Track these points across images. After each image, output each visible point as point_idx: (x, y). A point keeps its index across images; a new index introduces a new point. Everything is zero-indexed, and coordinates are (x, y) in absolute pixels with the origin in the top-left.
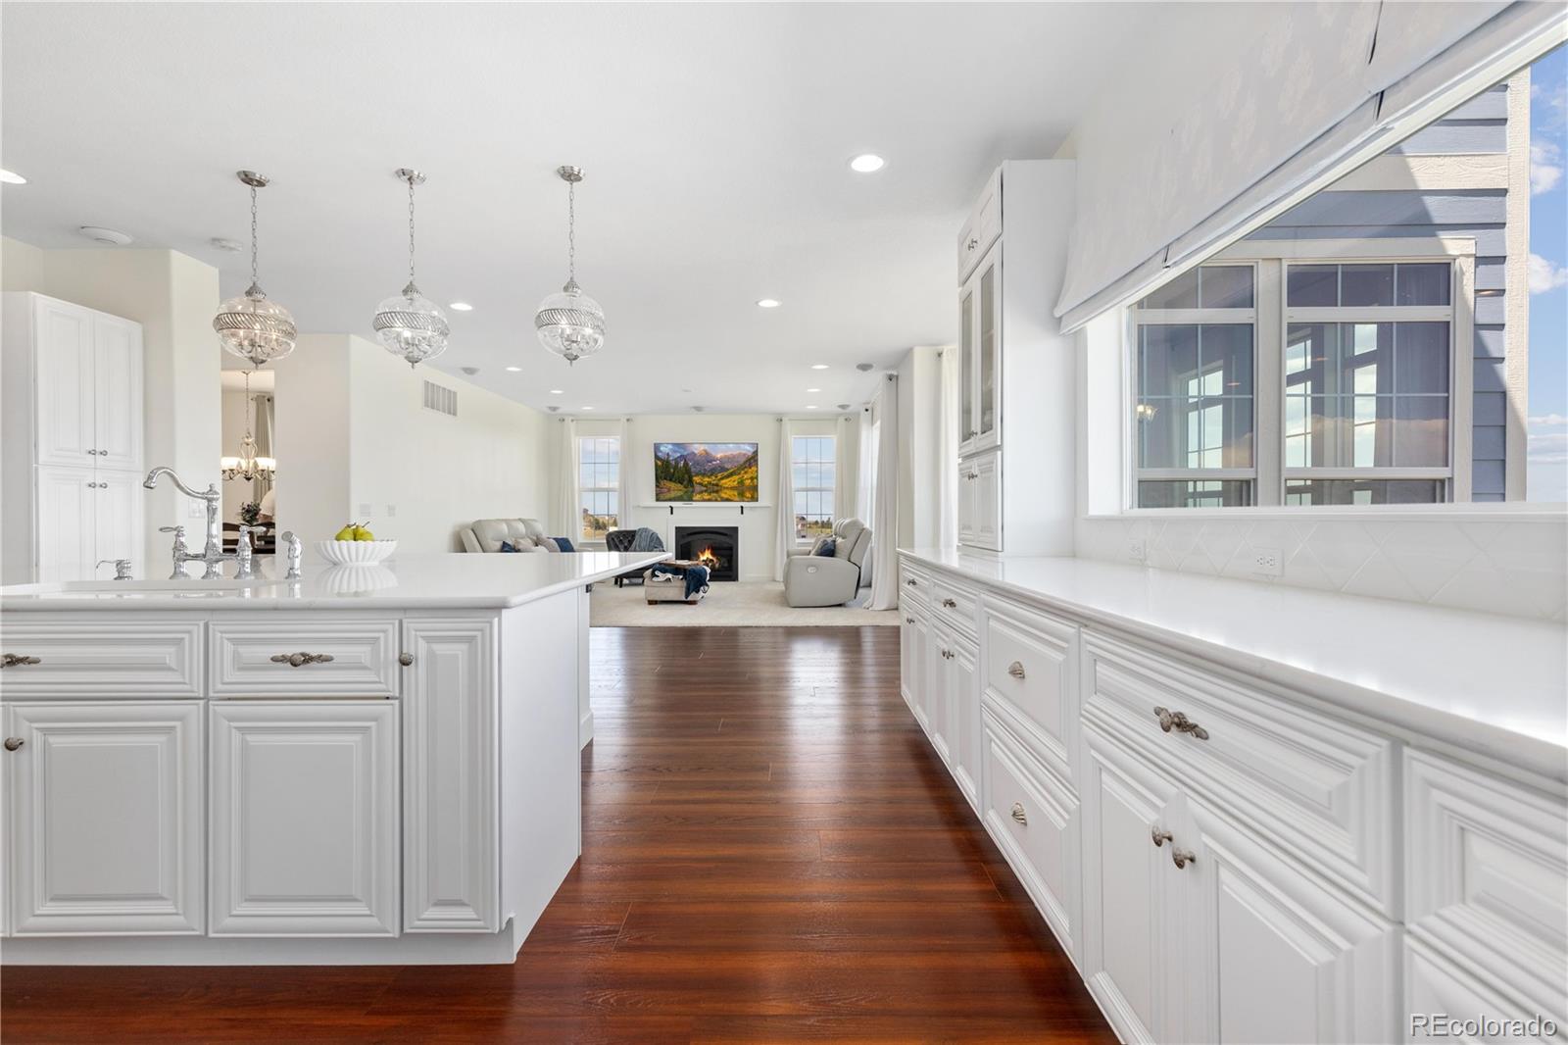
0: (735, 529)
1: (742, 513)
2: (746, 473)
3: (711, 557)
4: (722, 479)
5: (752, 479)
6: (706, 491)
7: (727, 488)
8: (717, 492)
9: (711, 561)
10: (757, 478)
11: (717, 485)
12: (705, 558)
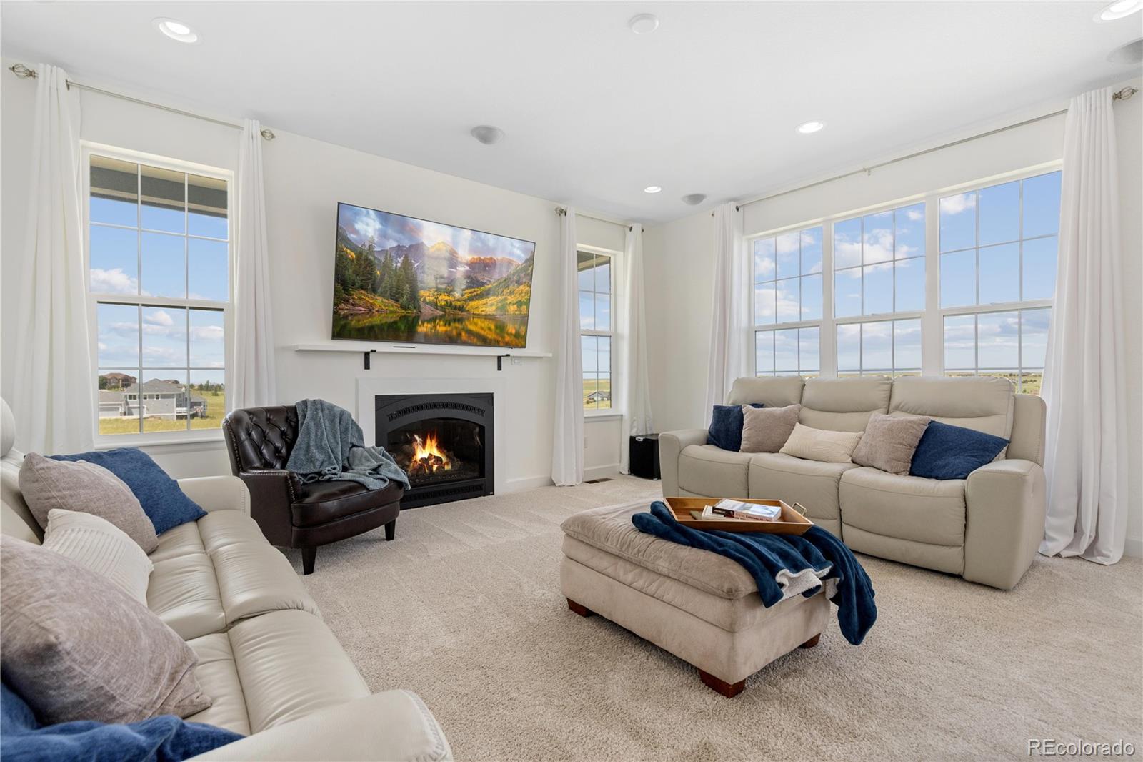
0: (489, 398)
1: (500, 368)
2: (511, 293)
3: (436, 453)
4: (471, 299)
5: (519, 304)
6: (441, 317)
7: (479, 316)
8: (460, 320)
9: (438, 459)
10: (528, 304)
11: (461, 309)
12: (426, 455)
